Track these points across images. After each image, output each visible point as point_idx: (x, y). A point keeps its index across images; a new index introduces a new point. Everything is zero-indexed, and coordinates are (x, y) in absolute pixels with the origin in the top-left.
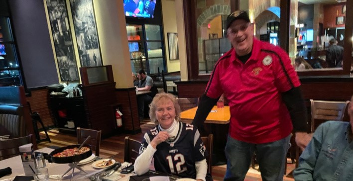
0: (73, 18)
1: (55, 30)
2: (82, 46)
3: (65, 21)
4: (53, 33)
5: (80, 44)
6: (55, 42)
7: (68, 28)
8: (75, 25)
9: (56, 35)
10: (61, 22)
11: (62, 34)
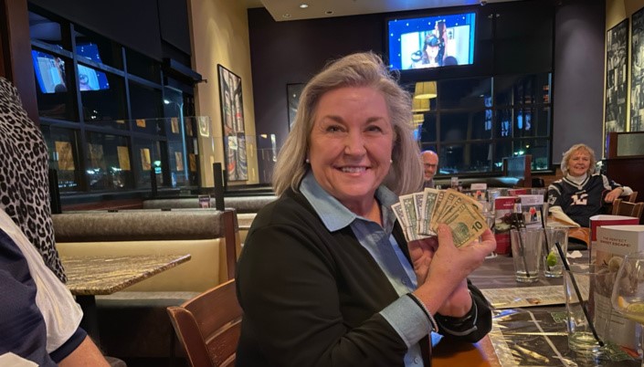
0: (632, 65)
1: (610, 83)
2: (636, 104)
3: (622, 70)
4: (607, 88)
5: (633, 103)
6: (608, 99)
7: (624, 80)
8: (632, 74)
9: (610, 91)
10: (619, 72)
11: (616, 89)
